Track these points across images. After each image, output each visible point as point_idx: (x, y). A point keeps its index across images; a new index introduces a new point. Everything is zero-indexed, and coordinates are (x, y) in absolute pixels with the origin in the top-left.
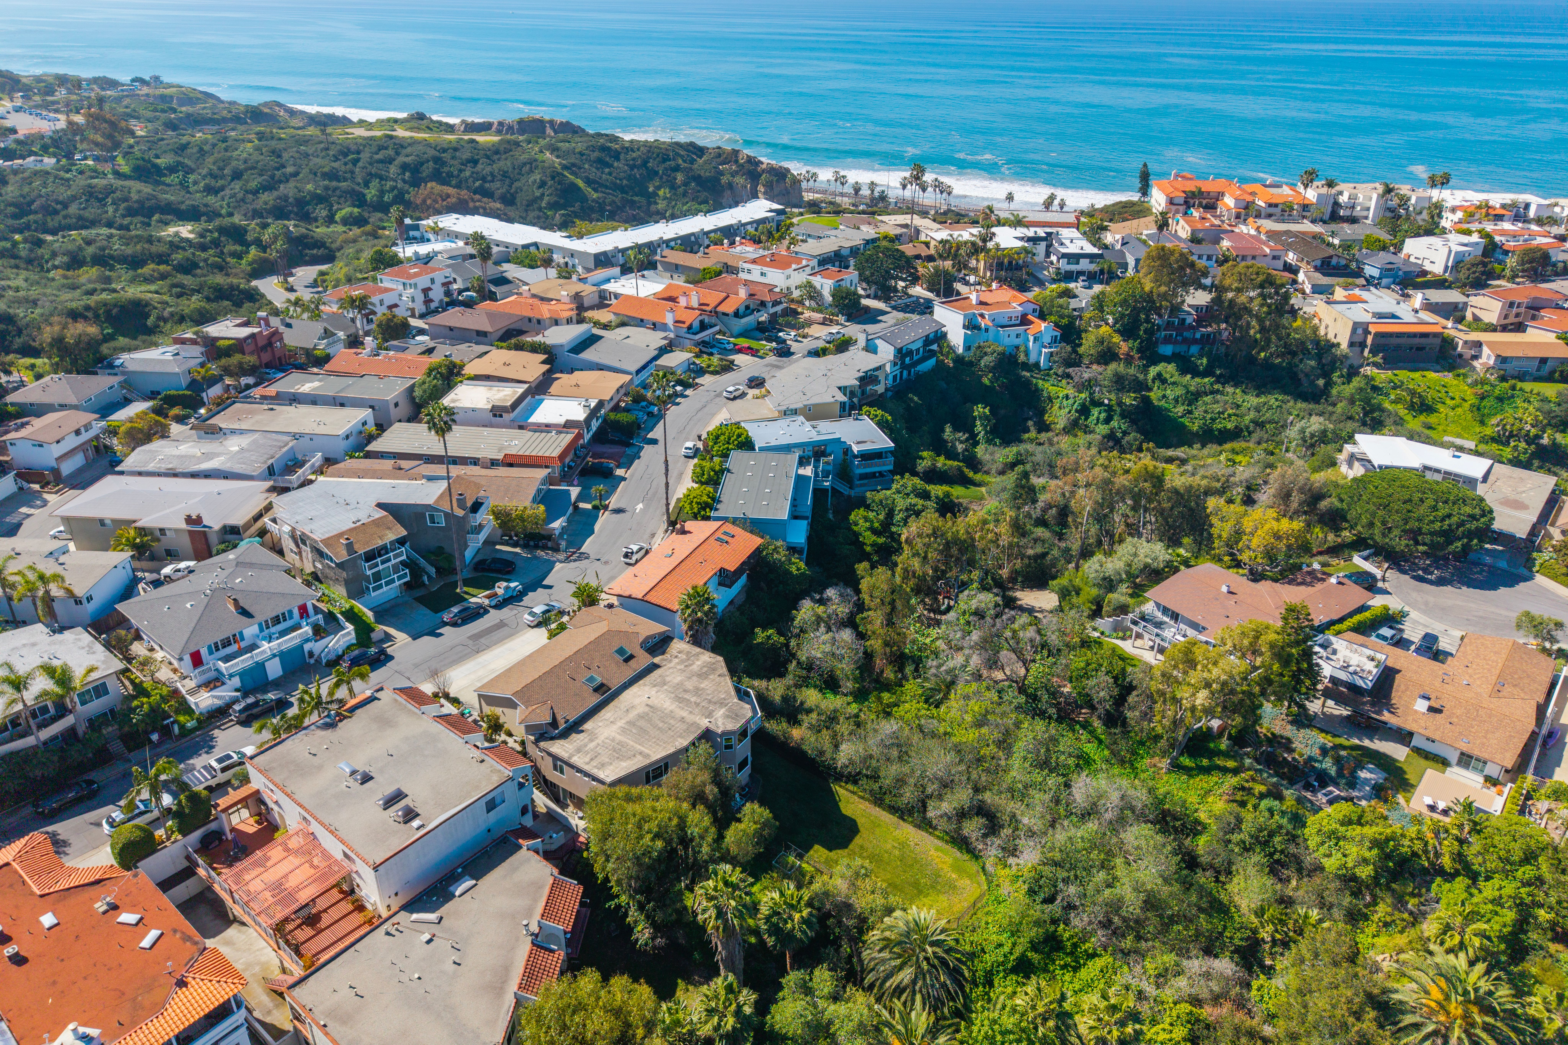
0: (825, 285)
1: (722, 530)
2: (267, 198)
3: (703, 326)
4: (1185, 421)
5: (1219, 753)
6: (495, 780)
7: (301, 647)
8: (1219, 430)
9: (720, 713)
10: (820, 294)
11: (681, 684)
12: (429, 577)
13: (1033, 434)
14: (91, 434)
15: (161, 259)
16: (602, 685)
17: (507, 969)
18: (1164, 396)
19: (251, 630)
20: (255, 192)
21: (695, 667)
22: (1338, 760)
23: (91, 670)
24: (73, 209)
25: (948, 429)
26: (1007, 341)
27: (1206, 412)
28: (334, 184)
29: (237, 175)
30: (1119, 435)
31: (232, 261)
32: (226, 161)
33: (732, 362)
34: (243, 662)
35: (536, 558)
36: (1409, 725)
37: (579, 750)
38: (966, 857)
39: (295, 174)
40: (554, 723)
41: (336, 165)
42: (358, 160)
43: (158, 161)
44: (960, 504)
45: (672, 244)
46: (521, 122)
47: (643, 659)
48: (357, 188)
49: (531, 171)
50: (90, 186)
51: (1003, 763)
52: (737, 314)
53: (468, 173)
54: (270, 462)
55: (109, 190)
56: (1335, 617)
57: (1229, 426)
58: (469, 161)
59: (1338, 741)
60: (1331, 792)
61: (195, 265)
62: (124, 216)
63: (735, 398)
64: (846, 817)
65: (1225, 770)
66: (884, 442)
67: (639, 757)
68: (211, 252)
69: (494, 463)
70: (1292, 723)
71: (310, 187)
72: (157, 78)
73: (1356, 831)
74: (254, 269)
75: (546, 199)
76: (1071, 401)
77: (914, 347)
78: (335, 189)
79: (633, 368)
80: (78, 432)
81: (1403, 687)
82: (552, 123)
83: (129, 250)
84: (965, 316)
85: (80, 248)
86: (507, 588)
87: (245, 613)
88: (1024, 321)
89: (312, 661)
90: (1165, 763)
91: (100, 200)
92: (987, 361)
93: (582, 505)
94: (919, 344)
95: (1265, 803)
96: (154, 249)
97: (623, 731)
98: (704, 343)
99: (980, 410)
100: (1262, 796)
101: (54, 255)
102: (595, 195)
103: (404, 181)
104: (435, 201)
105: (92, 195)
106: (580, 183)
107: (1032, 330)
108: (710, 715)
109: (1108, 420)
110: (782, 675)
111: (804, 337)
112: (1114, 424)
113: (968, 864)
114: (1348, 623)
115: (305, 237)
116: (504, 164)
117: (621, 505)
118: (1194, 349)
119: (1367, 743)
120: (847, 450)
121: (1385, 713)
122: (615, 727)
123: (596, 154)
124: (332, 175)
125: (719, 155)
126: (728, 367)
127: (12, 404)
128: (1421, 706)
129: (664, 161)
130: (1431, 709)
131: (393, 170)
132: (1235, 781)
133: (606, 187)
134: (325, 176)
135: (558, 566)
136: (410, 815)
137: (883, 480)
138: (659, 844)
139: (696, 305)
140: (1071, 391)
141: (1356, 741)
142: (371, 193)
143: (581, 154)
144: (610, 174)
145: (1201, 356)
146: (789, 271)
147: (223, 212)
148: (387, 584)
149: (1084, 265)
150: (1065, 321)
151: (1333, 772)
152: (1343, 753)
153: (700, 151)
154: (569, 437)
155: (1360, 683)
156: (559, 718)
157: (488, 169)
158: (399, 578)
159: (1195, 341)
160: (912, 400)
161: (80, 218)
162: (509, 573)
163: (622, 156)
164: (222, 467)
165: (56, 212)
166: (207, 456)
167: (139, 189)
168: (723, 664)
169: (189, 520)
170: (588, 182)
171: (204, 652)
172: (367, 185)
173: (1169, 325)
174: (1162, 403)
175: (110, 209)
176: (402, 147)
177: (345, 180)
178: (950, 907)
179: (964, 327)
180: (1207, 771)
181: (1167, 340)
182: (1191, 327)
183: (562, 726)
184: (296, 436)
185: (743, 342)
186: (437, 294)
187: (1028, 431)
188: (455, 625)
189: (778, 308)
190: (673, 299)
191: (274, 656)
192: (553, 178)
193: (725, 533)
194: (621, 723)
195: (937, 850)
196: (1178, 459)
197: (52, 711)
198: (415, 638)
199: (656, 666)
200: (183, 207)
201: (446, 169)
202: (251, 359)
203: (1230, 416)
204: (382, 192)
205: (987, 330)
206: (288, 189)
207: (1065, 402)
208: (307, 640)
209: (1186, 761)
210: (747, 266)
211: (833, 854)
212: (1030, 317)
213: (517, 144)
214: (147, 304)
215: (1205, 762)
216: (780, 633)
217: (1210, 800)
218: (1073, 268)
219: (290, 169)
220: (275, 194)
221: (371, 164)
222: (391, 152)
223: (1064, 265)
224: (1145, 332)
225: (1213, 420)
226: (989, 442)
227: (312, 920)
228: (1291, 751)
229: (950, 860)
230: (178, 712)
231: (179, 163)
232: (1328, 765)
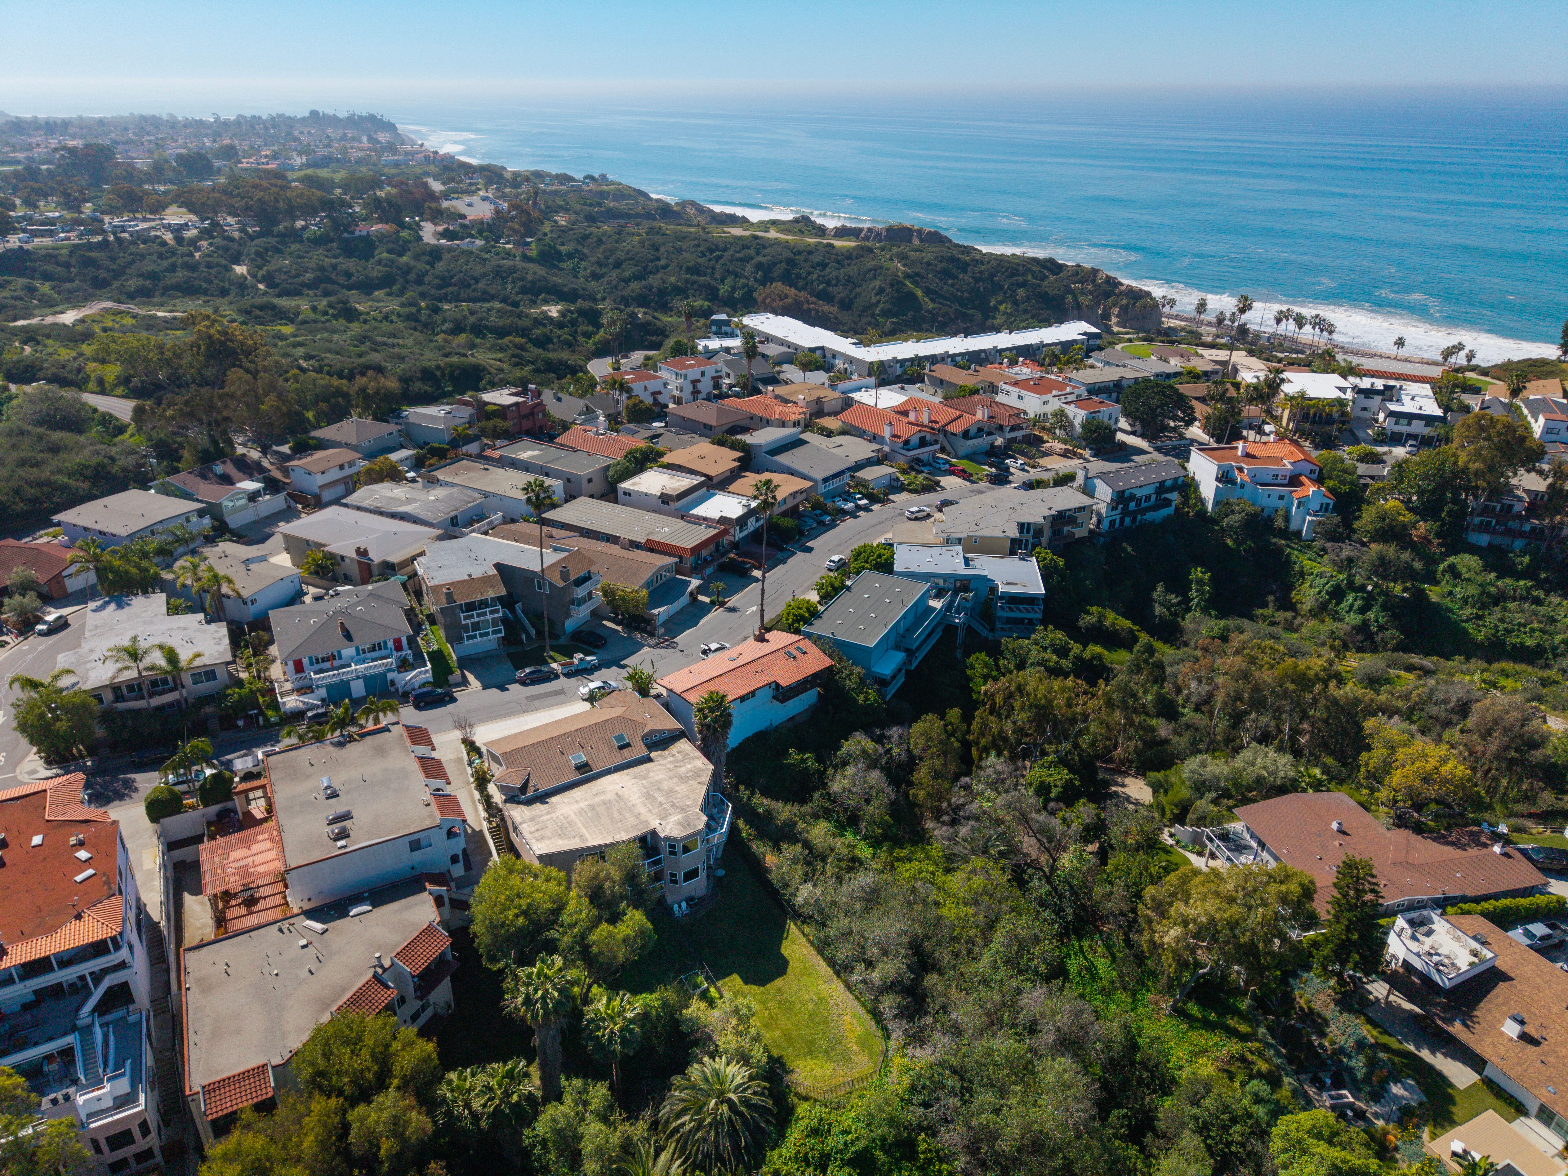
0: (1078, 415)
1: (799, 644)
2: (635, 286)
3: (923, 443)
4: (1470, 627)
5: (1237, 1013)
6: (427, 824)
7: (384, 675)
8: (1514, 646)
9: (677, 817)
10: (1072, 425)
11: (660, 782)
12: (529, 636)
13: (1268, 612)
14: (354, 470)
15: (523, 332)
16: (586, 765)
17: (344, 990)
18: (1450, 593)
19: (348, 652)
20: (627, 281)
21: (683, 770)
22: (1372, 1063)
23: (198, 655)
24: (481, 285)
25: (1160, 588)
26: (1265, 502)
27: (1502, 620)
28: (695, 278)
29: (618, 265)
30: (1374, 629)
31: (582, 339)
32: (612, 251)
33: (938, 483)
34: (330, 676)
35: (630, 638)
36: (1483, 1049)
37: (532, 819)
38: (880, 1033)
39: (665, 267)
40: (524, 788)
41: (699, 260)
42: (721, 257)
43: (562, 248)
44: (1111, 670)
45: (959, 359)
46: (890, 230)
47: (640, 750)
48: (713, 283)
49: (874, 278)
50: (499, 266)
51: (976, 950)
52: (966, 435)
53: (815, 276)
54: (453, 514)
55: (512, 270)
56: (1471, 893)
57: (1529, 642)
58: (818, 264)
59: (1385, 1039)
60: (1342, 1097)
61: (549, 340)
62: (518, 293)
63: (916, 519)
64: (782, 956)
65: (1232, 1033)
66: (1039, 588)
67: (577, 840)
68: (566, 330)
69: (634, 545)
70: (1337, 1002)
71: (673, 279)
72: (603, 177)
73: (1321, 1148)
74: (597, 349)
75: (881, 305)
76: (1324, 581)
77: (1139, 493)
78: (694, 283)
79: (819, 475)
80: (342, 467)
81: (1501, 999)
82: (920, 232)
83: (501, 323)
84: (1219, 467)
85: (465, 318)
86: (581, 660)
87: (348, 636)
88: (1294, 481)
89: (392, 689)
90: (1166, 1004)
91: (503, 278)
92: (1234, 519)
93: (701, 598)
94: (1150, 490)
95: (1255, 1085)
96: (521, 323)
97: (581, 812)
98: (918, 461)
99: (1198, 573)
100: (1260, 1075)
101: (444, 321)
102: (931, 306)
103: (756, 280)
104: (774, 300)
105: (500, 274)
106: (919, 293)
107: (1299, 492)
108: (664, 817)
109: (1363, 610)
110: (803, 802)
111: (1033, 467)
112: (1371, 615)
113: (878, 1041)
114: (1487, 905)
115: (649, 323)
116: (852, 270)
117: (737, 605)
118: (1519, 544)
119: (1425, 1054)
120: (993, 589)
121: (1458, 1024)
122: (576, 807)
123: (942, 265)
124: (695, 270)
125: (1077, 273)
126: (931, 487)
127: (314, 438)
128: (1511, 1029)
129: (1013, 275)
130: (1525, 1037)
131: (749, 268)
132: (1235, 1047)
133: (945, 298)
134: (689, 270)
135: (646, 649)
136: (343, 835)
137: (1025, 628)
138: (521, 920)
139: (925, 421)
140: (1329, 570)
141: (1412, 1048)
142: (724, 289)
143: (928, 264)
144: (953, 285)
145: (1523, 553)
146: (1047, 397)
147: (599, 296)
148: (481, 635)
149: (1418, 427)
150: (1346, 488)
151: (1360, 1074)
152: (1382, 1055)
153: (1061, 267)
154: (713, 532)
155: (1436, 977)
156: (531, 783)
157: (835, 273)
158: (494, 632)
159: (1522, 534)
160: (1125, 550)
161: (485, 292)
162: (597, 647)
163: (970, 268)
164: (413, 512)
165: (469, 286)
166: (409, 501)
167: (536, 271)
168: (710, 773)
169: (358, 551)
170: (928, 292)
171: (306, 661)
172: (723, 281)
173: (1486, 510)
174: (1447, 601)
175: (509, 287)
176: (764, 247)
177: (705, 275)
178: (832, 1077)
179: (1217, 479)
180: (1210, 1026)
181: (1484, 528)
182: (1519, 516)
183: (530, 793)
184: (486, 495)
185: (963, 464)
186: (706, 386)
187: (1265, 605)
188: (523, 683)
189: (1019, 434)
190: (906, 413)
191: (358, 678)
192: (892, 285)
193: (799, 649)
194: (582, 805)
195: (854, 1016)
196: (1421, 668)
197: (171, 683)
198: (485, 687)
199: (650, 760)
200: (566, 289)
201: (796, 271)
202: (507, 424)
203: (1533, 630)
204: (734, 289)
205: (1242, 486)
206: (654, 280)
207: (1318, 580)
208: (390, 670)
209: (1194, 1009)
210: (1006, 387)
211: (746, 988)
212: (1303, 479)
213: (870, 250)
214: (484, 369)
215: (1213, 1017)
216: (820, 759)
217: (1200, 1061)
218: (1403, 428)
219: (663, 262)
220: (644, 283)
221: (731, 261)
222: (752, 252)
223: (1390, 425)
224: (1450, 513)
225: (1508, 631)
226: (1205, 611)
227: (251, 902)
228: (1322, 1034)
229: (860, 1031)
230: (268, 707)
231: (576, 251)
232: (1358, 1064)
